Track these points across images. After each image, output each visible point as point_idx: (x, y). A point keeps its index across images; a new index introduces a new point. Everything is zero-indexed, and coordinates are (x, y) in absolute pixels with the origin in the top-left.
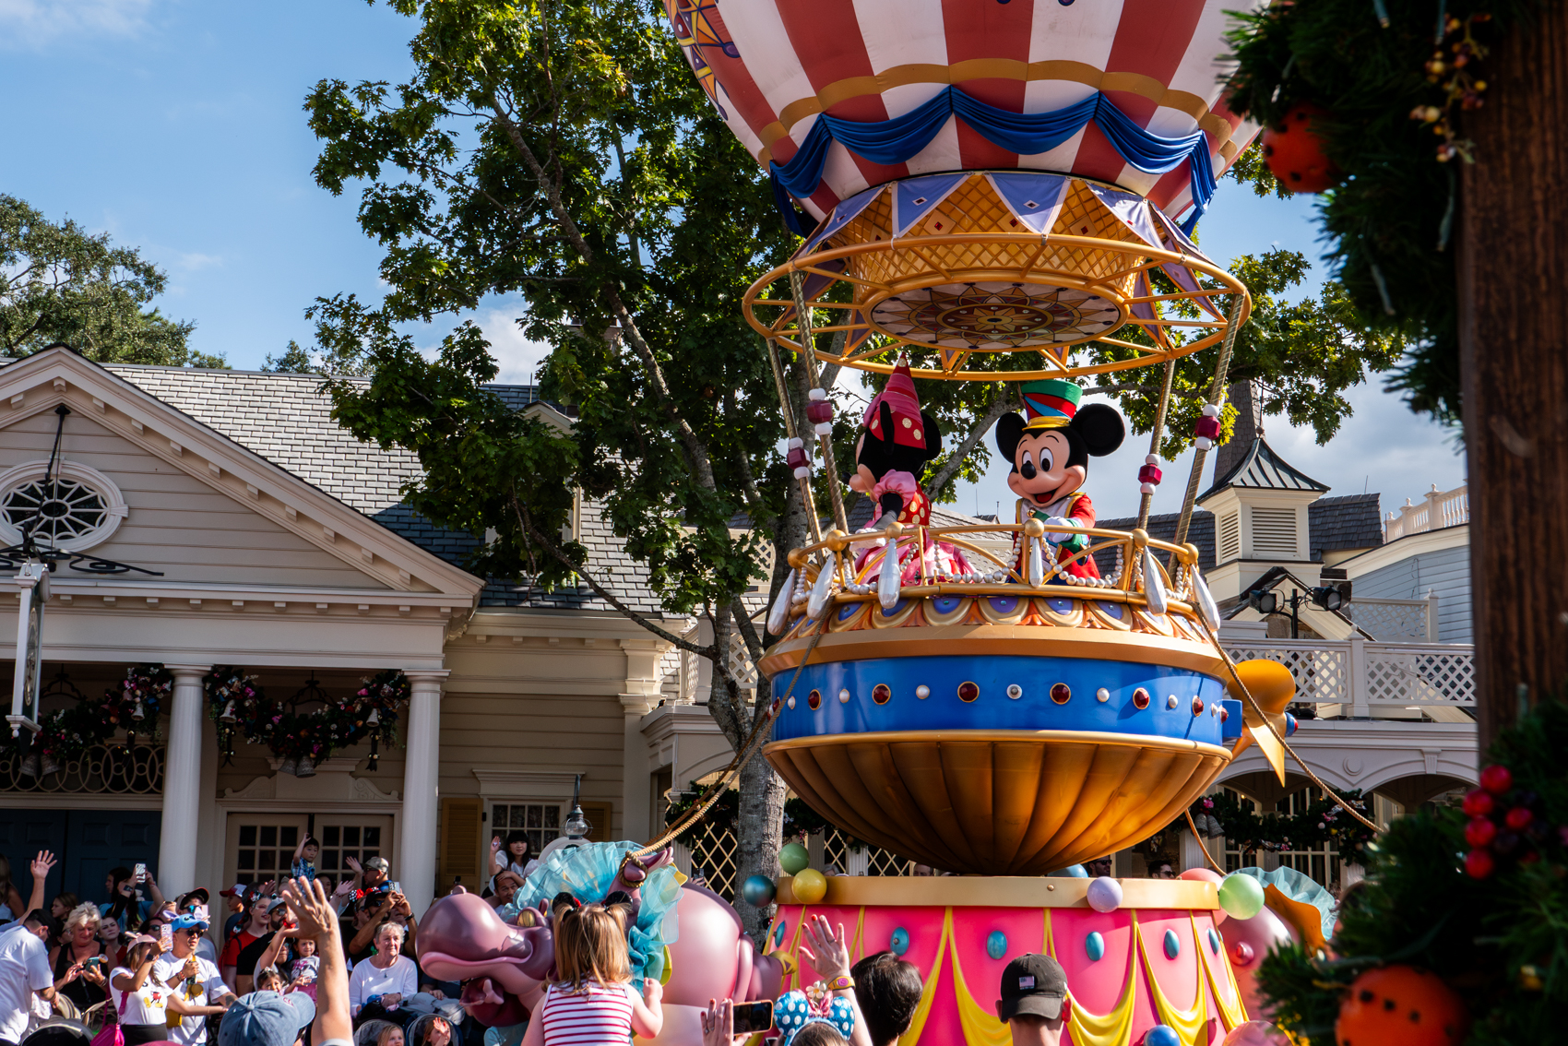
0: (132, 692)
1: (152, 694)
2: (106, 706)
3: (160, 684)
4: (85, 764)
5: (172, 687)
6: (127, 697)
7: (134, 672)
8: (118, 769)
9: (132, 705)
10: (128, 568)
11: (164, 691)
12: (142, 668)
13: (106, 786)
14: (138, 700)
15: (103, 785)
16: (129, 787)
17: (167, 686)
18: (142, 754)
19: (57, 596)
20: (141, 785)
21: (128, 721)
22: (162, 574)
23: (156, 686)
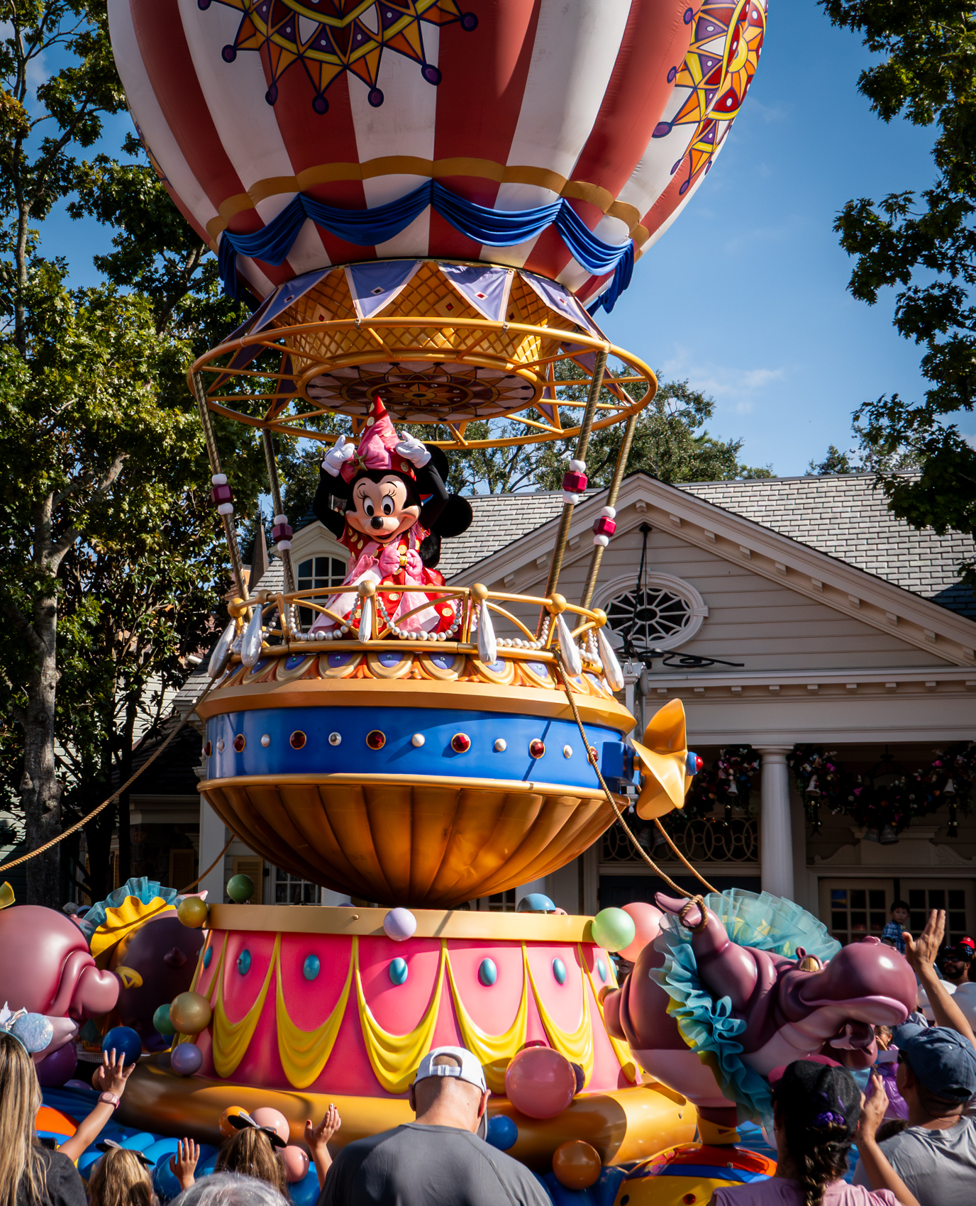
0: (726, 771)
1: (743, 772)
2: (704, 785)
3: (750, 763)
4: (689, 836)
5: (761, 765)
6: (722, 775)
7: (726, 754)
8: (718, 840)
9: (727, 782)
10: (713, 661)
11: (754, 769)
12: (733, 749)
13: (709, 855)
14: (731, 778)
15: (706, 854)
16: (729, 855)
17: (756, 765)
18: (737, 826)
19: (654, 690)
20: (739, 854)
21: (724, 797)
22: (743, 665)
23: (746, 765)
